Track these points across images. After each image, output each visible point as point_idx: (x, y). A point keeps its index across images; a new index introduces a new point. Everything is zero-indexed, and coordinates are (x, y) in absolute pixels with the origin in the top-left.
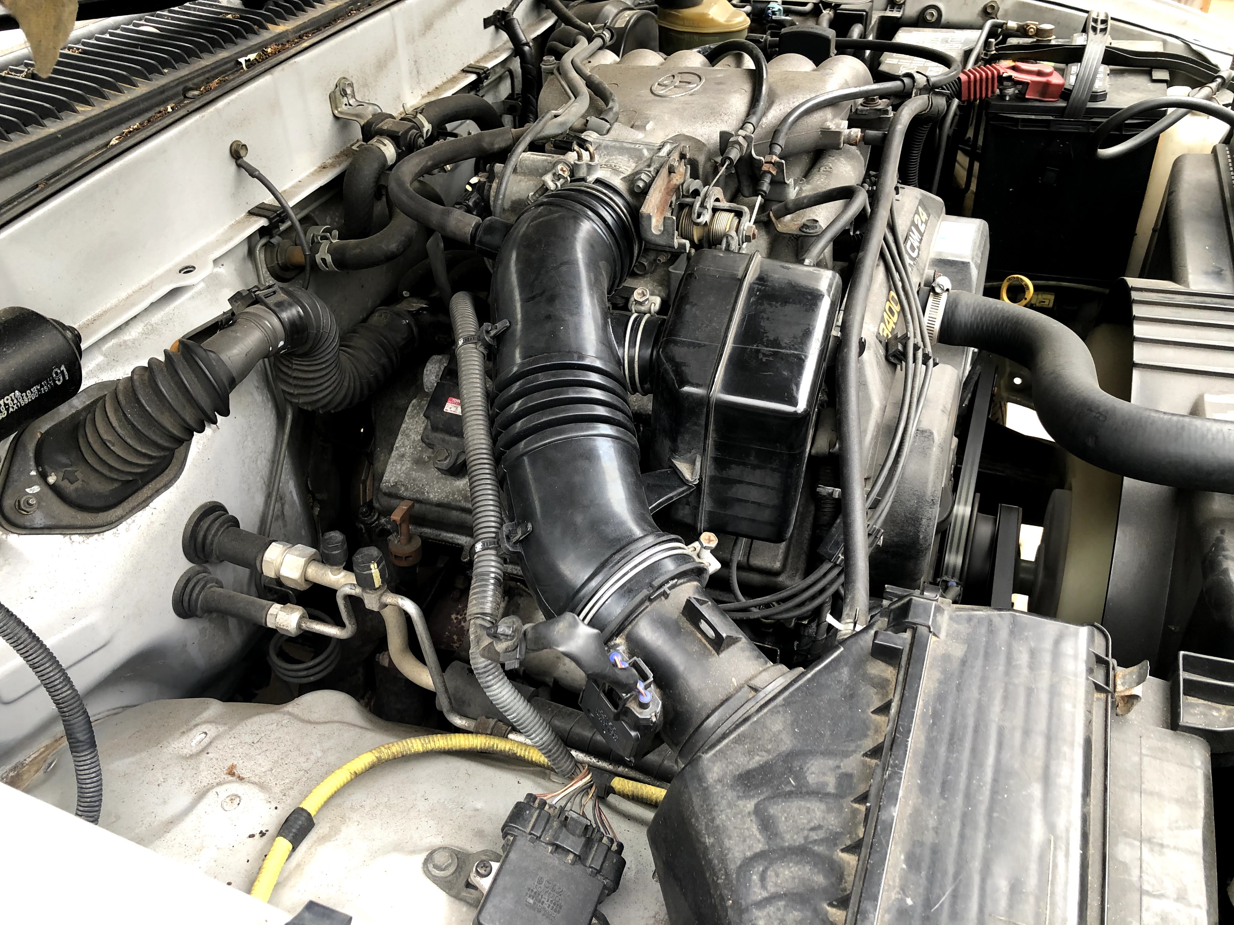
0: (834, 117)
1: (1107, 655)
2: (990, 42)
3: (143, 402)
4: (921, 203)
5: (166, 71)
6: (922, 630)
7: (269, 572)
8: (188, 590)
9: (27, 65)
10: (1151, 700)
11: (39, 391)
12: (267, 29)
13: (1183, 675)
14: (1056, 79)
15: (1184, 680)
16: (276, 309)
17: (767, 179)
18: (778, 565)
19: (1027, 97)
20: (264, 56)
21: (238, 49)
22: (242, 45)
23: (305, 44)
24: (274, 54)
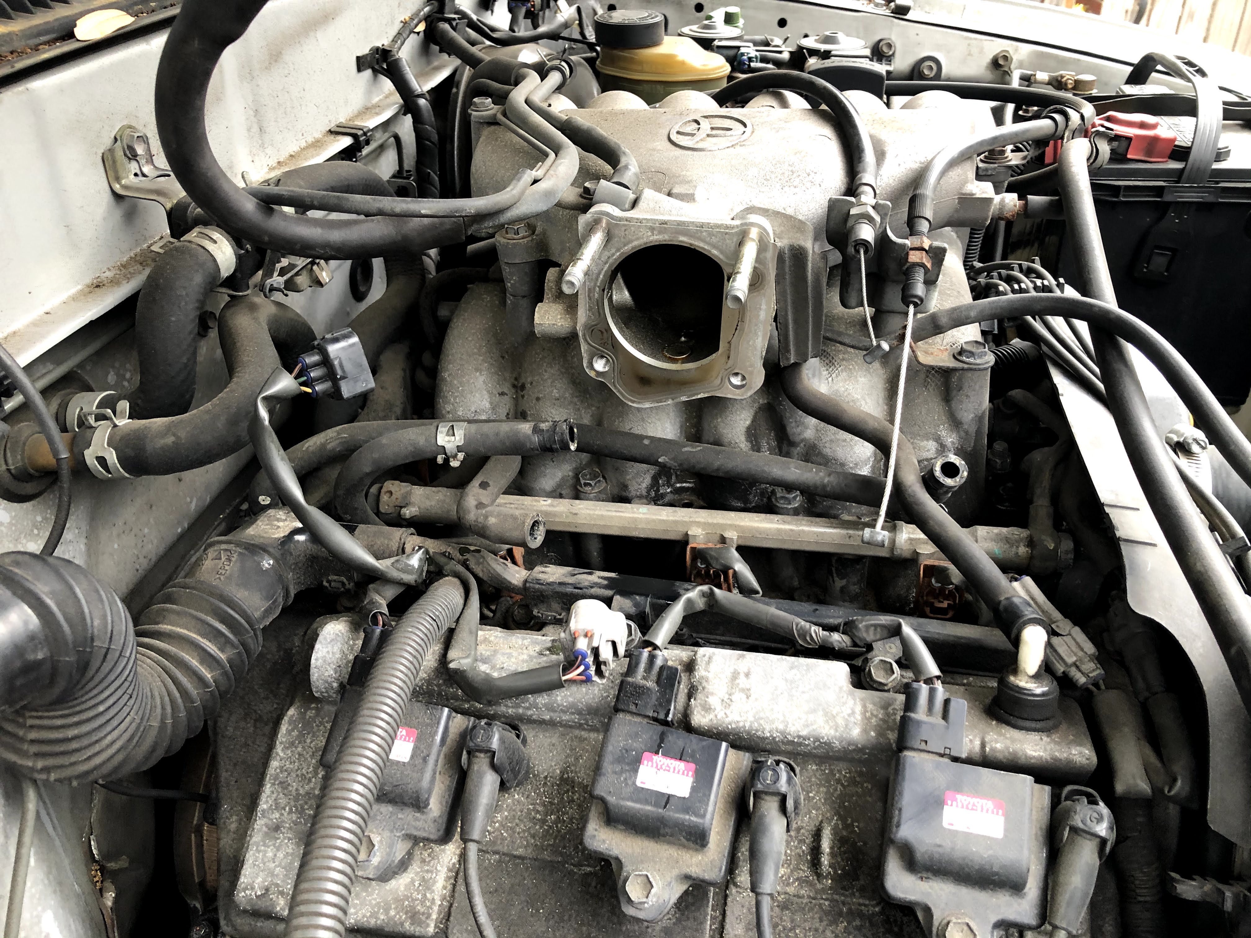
17: (920, 276)
19: (1129, 156)
23: (45, 56)
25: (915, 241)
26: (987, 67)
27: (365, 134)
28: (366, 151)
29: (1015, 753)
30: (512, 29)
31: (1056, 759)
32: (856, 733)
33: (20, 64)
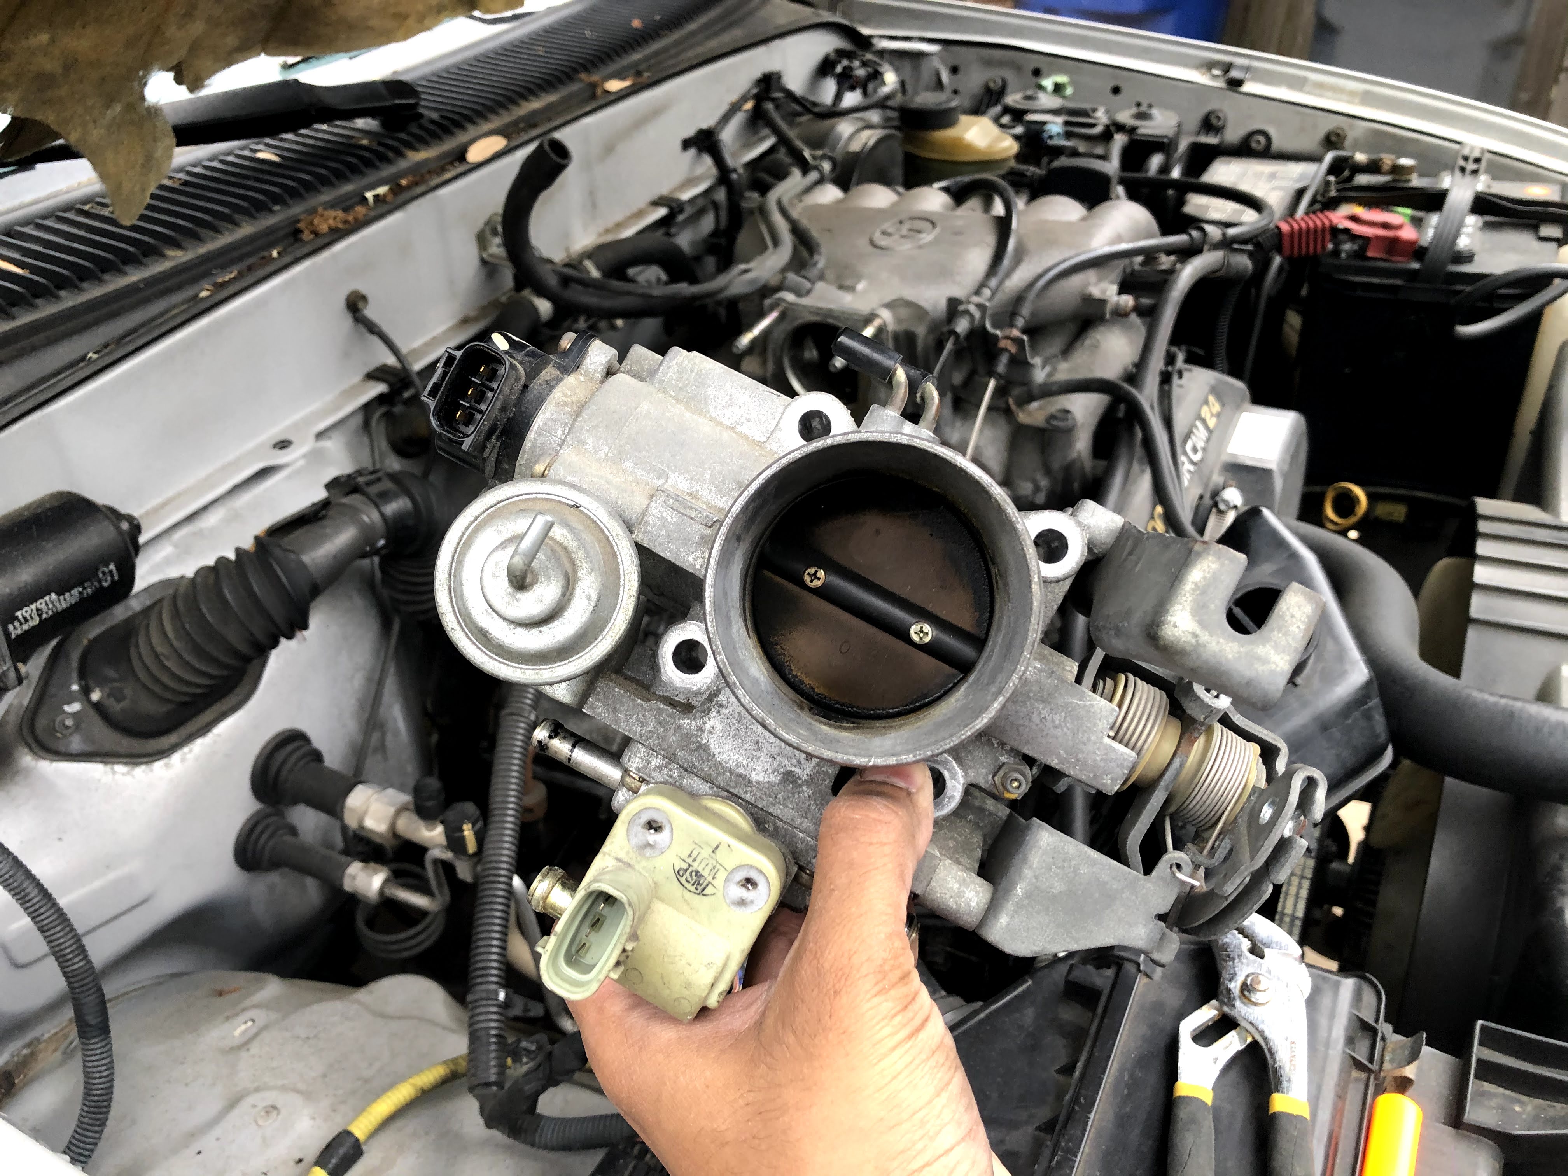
0: (1100, 280)
1: (1377, 1021)
2: (1331, 180)
3: (204, 610)
4: (1213, 389)
5: (276, 208)
6: (1129, 967)
7: (351, 821)
8: (254, 837)
10: (1434, 1084)
11: (80, 593)
12: (403, 156)
13: (1478, 1052)
14: (1408, 234)
15: (1479, 1061)
16: (378, 501)
17: (1004, 359)
19: (1369, 255)
20: (397, 189)
21: (366, 181)
22: (372, 177)
23: (448, 175)
24: (409, 187)
25: (1007, 332)
26: (1318, 143)
27: (680, 205)
28: (681, 218)
30: (834, 103)
33: (433, 183)
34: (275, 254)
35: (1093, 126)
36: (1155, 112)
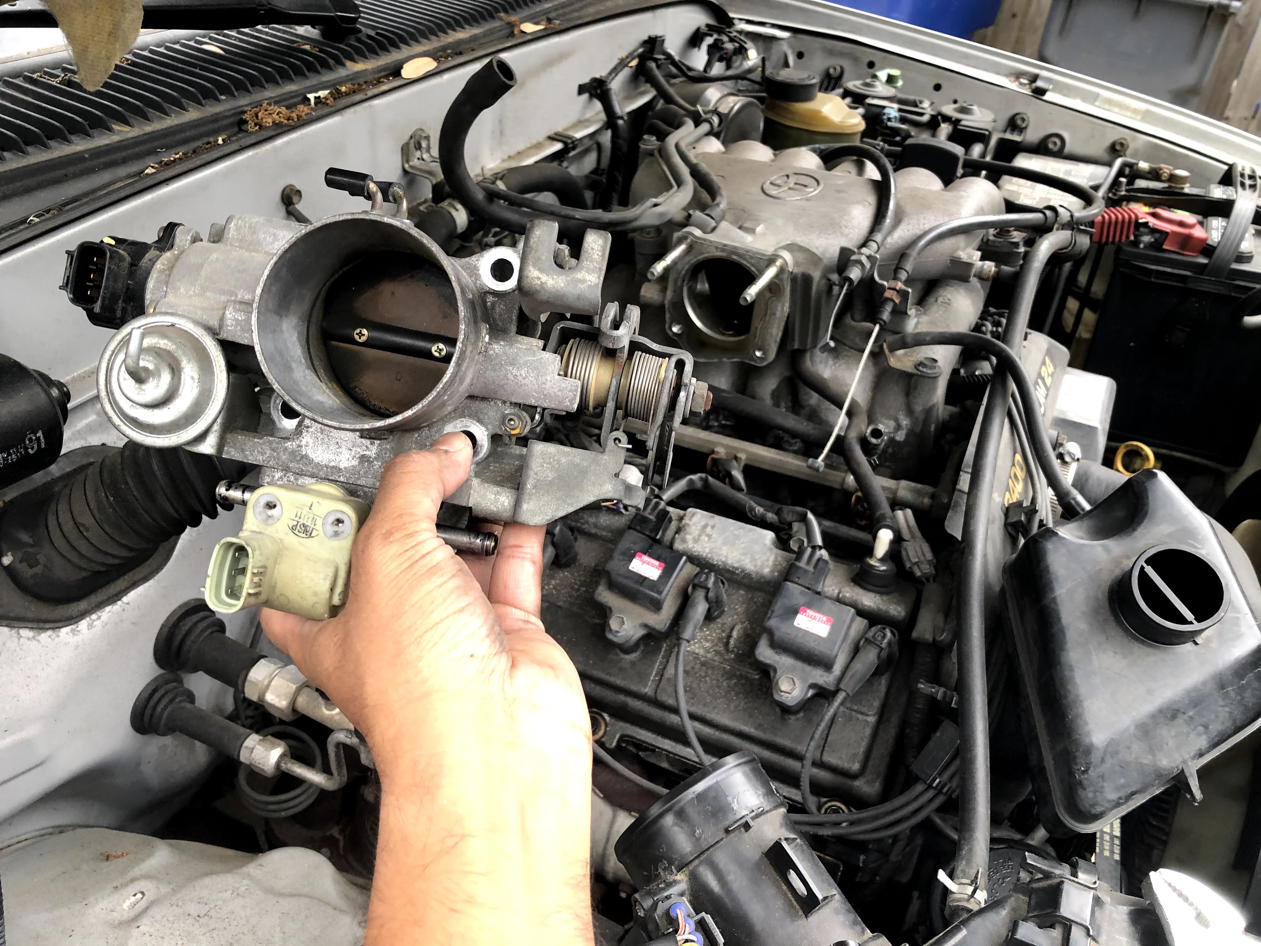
0: (967, 246)
2: (1121, 182)
4: (1049, 352)
5: (223, 97)
6: (1077, 930)
7: (251, 694)
8: (152, 703)
9: (65, 70)
11: (4, 459)
12: (343, 65)
14: (1198, 232)
17: (889, 308)
18: (856, 767)
19: (1165, 247)
20: (337, 95)
21: (308, 83)
22: (314, 80)
23: (384, 88)
24: (347, 94)
25: (892, 284)
26: (1106, 150)
27: (573, 142)
28: (572, 154)
29: (856, 601)
30: (705, 70)
31: (879, 609)
32: (766, 571)
33: (370, 93)
34: (220, 141)
35: (921, 114)
36: (975, 108)
